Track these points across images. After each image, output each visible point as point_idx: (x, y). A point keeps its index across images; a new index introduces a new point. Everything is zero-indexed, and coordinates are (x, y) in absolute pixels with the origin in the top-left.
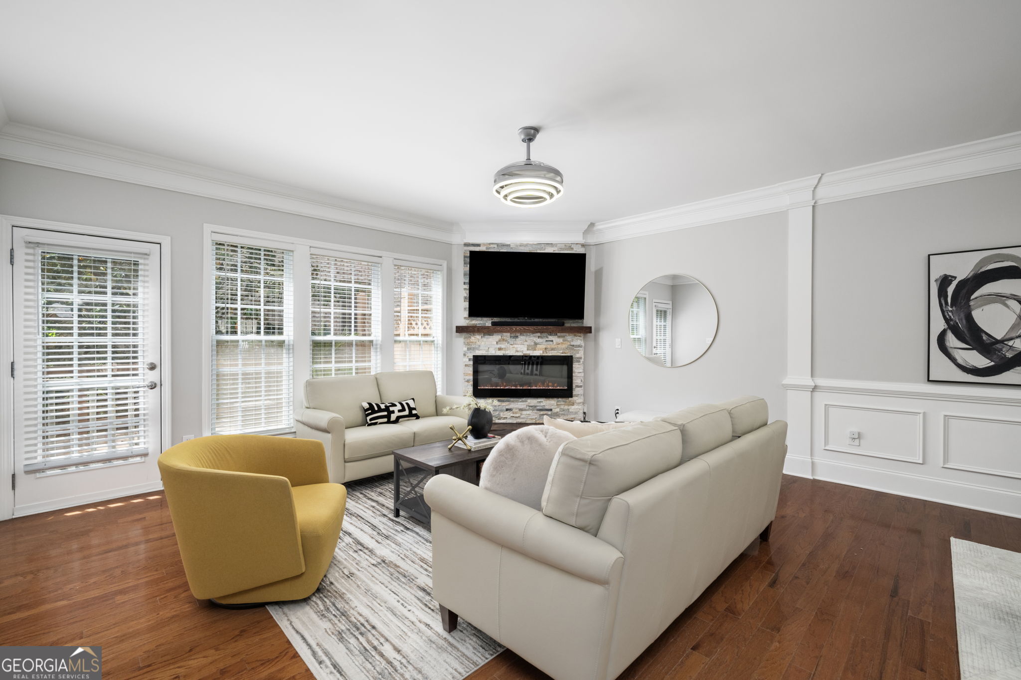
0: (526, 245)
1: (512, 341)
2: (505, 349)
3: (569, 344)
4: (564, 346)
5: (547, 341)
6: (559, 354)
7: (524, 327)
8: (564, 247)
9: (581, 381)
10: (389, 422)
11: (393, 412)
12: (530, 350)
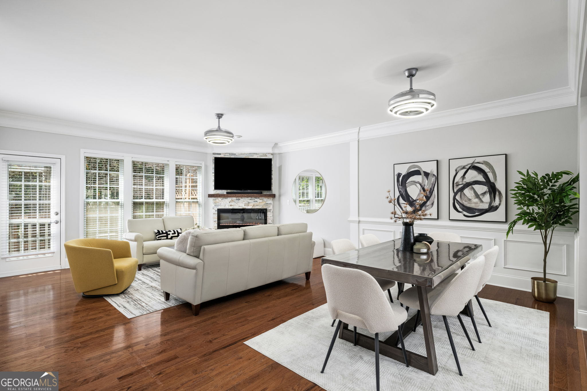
0: (244, 154)
1: (237, 201)
2: (234, 206)
3: (265, 203)
4: (263, 204)
5: (254, 201)
6: (260, 208)
7: (242, 194)
8: (262, 155)
9: (271, 221)
10: (167, 238)
11: (169, 234)
12: (246, 206)
